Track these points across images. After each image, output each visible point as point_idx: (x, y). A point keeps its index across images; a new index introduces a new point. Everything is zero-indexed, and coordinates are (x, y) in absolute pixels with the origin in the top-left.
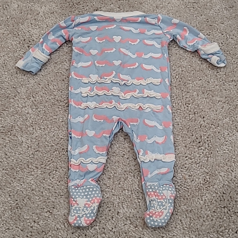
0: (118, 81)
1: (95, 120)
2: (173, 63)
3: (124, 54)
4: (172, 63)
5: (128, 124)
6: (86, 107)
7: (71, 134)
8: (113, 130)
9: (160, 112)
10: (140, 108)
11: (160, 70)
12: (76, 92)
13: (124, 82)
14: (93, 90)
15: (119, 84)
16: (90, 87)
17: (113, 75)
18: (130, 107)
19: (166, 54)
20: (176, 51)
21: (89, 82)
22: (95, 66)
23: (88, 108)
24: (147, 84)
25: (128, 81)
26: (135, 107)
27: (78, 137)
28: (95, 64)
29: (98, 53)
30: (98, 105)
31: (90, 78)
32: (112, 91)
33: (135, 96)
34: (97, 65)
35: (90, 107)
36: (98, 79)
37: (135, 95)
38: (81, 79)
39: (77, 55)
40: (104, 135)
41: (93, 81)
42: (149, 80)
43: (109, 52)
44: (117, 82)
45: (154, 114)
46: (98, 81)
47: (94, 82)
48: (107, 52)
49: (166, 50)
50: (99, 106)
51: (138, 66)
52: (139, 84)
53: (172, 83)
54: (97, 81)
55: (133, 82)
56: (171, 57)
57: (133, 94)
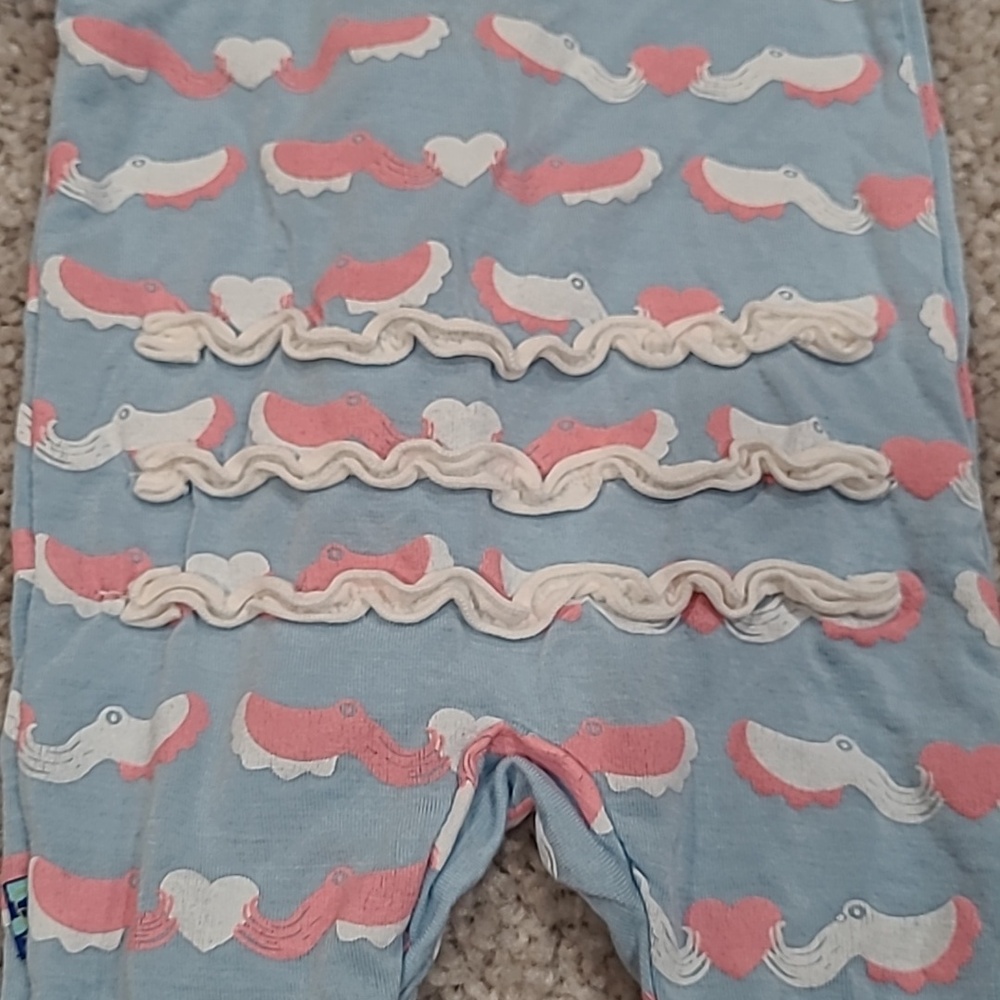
0: (479, 336)
1: (254, 757)
2: (974, 136)
3: (531, 69)
4: (967, 140)
5: (589, 796)
6: (174, 613)
7: (24, 903)
8: (438, 865)
9: (892, 640)
10: (699, 606)
11: (870, 209)
12: (81, 455)
13: (529, 349)
14: (244, 439)
15: (483, 371)
16: (210, 401)
17: (431, 281)
18: (603, 601)
19: (908, 59)
20: (991, 25)
21: (203, 351)
22: (267, 186)
23: (189, 620)
24: (753, 355)
25: (567, 329)
26: (646, 600)
27: (96, 940)
28: (262, 173)
29: (287, 66)
30: (286, 589)
31: (217, 312)
32: (425, 450)
33: (646, 478)
34: (282, 181)
35: (211, 610)
36: (288, 319)
37: (638, 470)
38: (132, 321)
39: (97, 90)
40: (347, 931)
41: (246, 339)
42: (773, 316)
43: (387, 52)
44: (469, 347)
45: (832, 660)
46: (287, 346)
47: (251, 347)
48: (373, 57)
49: (912, 18)
50: (295, 608)
51: (656, 180)
52: (678, 355)
53: (982, 329)
54: (278, 345)
55: (621, 344)
56: (954, 78)
57: (626, 460)
